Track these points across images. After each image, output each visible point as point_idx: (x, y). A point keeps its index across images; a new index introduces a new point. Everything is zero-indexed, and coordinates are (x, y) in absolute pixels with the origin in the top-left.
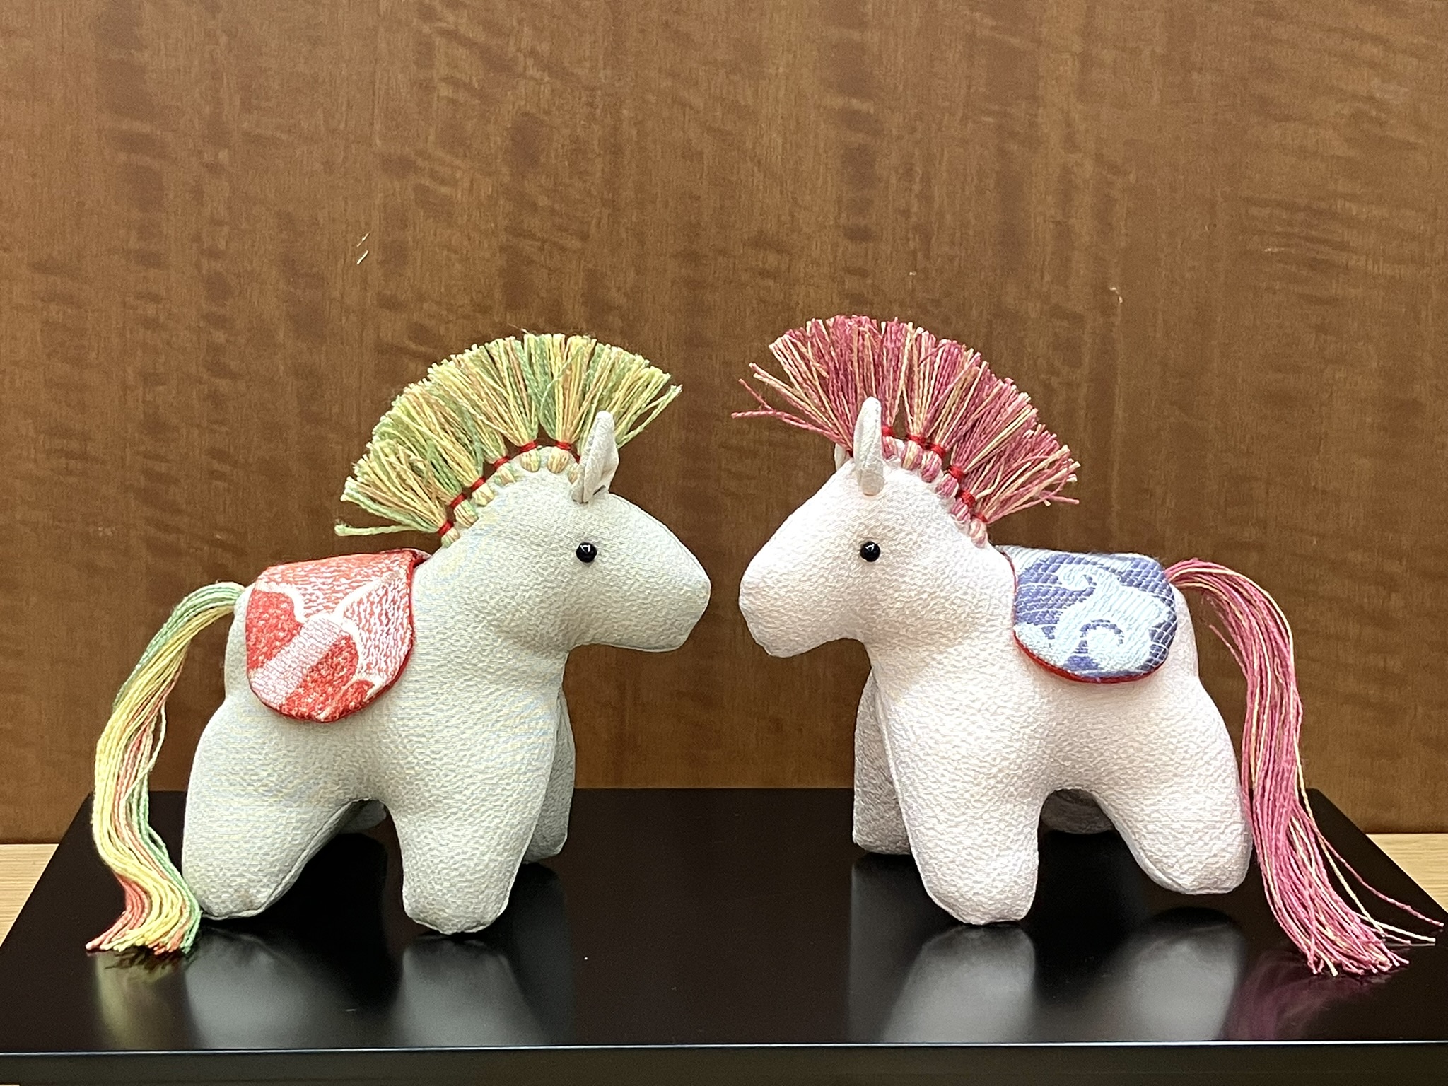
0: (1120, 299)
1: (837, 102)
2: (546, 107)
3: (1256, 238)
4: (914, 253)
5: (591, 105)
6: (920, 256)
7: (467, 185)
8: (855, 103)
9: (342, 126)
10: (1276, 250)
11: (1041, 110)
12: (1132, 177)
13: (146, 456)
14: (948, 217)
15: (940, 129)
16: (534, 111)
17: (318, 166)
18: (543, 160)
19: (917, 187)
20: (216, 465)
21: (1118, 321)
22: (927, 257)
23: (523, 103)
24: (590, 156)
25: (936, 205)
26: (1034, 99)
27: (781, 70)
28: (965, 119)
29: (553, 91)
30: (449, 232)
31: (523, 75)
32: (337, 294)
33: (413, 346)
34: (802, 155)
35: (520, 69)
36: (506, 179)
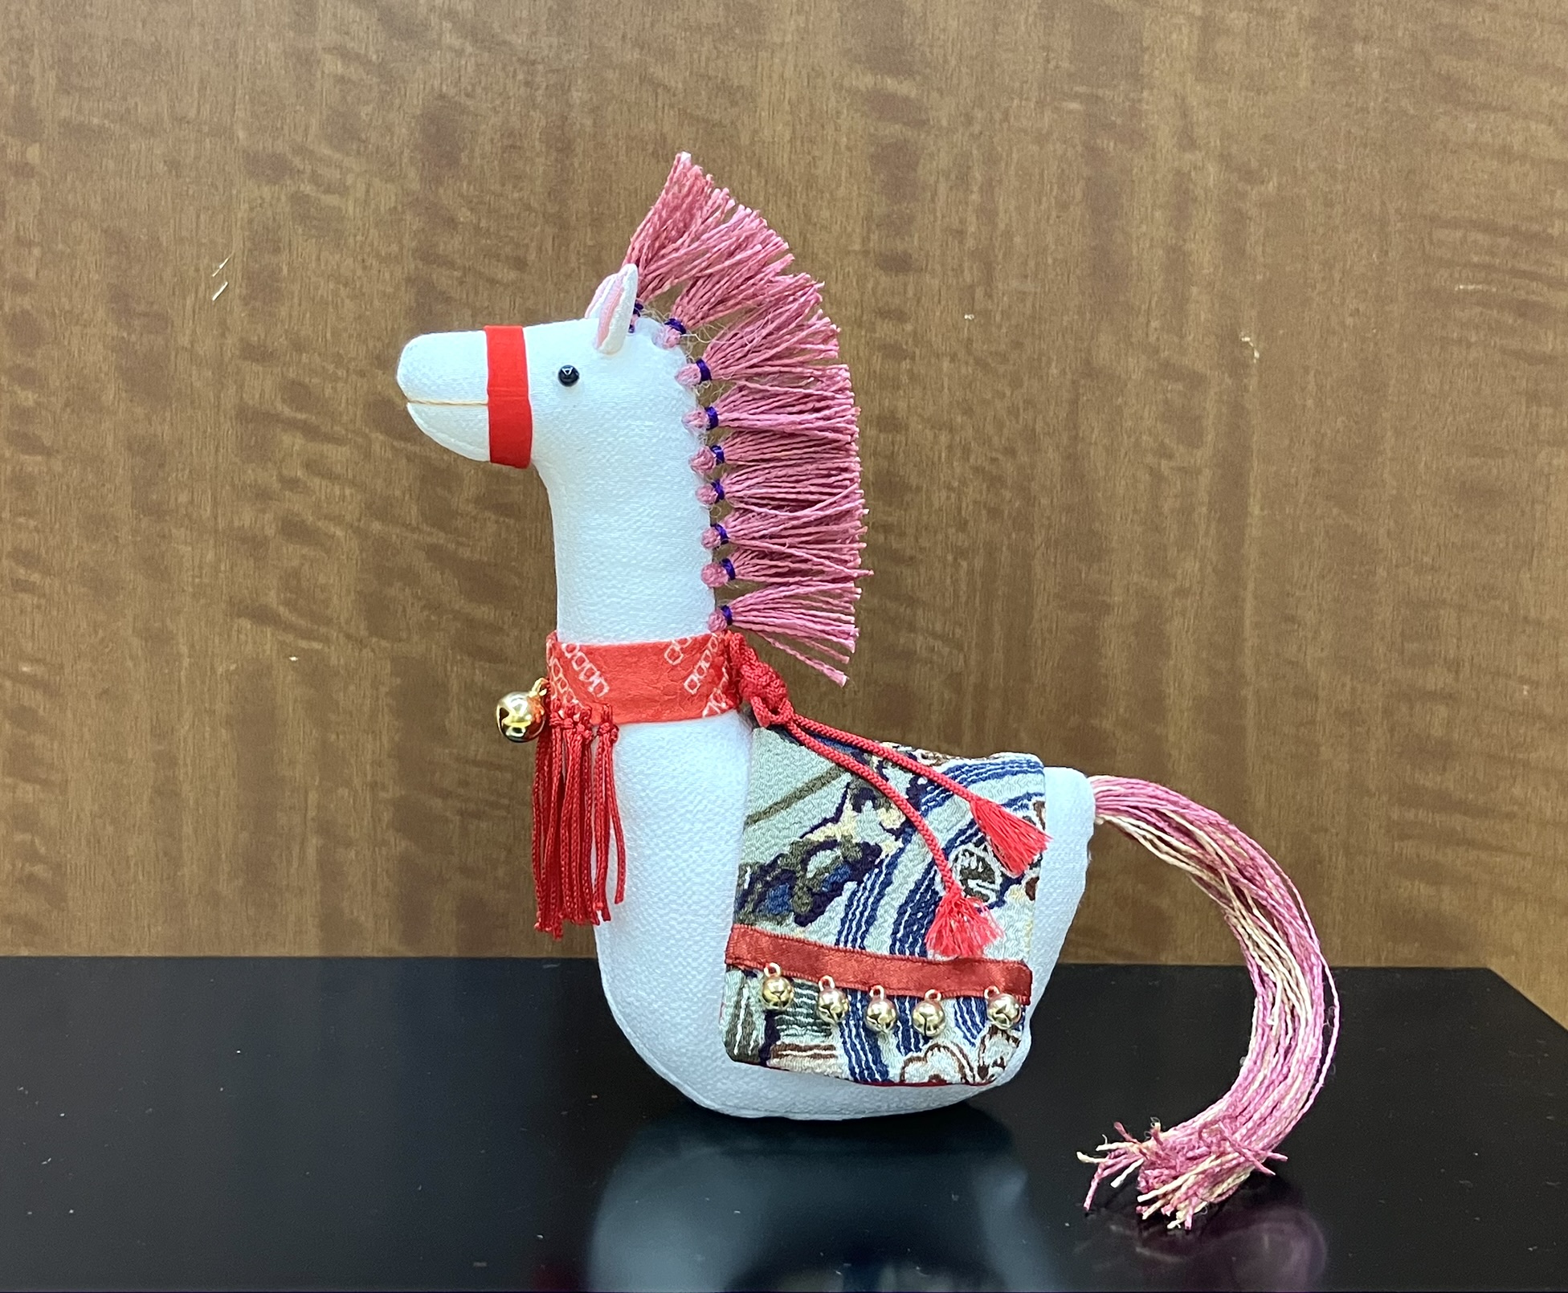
0: (1257, 355)
1: (866, 81)
2: (470, 88)
3: (1444, 273)
4: (972, 287)
5: (527, 84)
6: (979, 292)
7: (360, 192)
8: (891, 84)
9: (192, 114)
10: (1471, 287)
11: (1145, 94)
12: (1271, 187)
14: (1017, 240)
15: (1006, 118)
16: (452, 91)
17: (161, 168)
18: (464, 160)
19: (975, 197)
20: (21, 572)
21: (1253, 383)
22: (989, 295)
23: (437, 83)
24: (528, 154)
25: (1002, 226)
26: (1137, 79)
27: (788, 38)
28: (1041, 104)
29: (478, 65)
30: (337, 257)
31: (437, 44)
32: (184, 341)
33: (287, 412)
34: (817, 153)
35: (434, 36)
36: (416, 186)
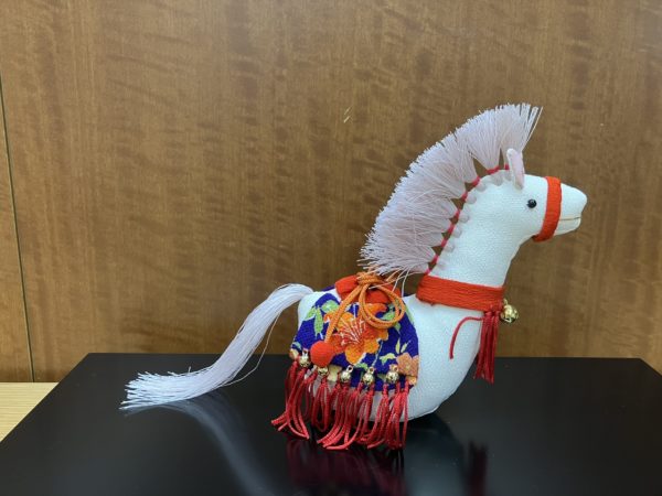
1: (572, 42)
2: (434, 46)
4: (603, 115)
5: (454, 44)
6: (606, 116)
7: (395, 83)
8: (581, 43)
9: (339, 57)
13: (250, 211)
14: (621, 97)
16: (428, 48)
17: (328, 77)
18: (431, 72)
19: (607, 83)
20: (280, 215)
22: (610, 117)
23: (423, 44)
24: (454, 69)
25: (616, 93)
27: (546, 27)
28: (632, 50)
29: (437, 38)
30: (387, 106)
31: (423, 31)
32: (334, 137)
33: (368, 160)
35: (422, 28)
36: (414, 81)
